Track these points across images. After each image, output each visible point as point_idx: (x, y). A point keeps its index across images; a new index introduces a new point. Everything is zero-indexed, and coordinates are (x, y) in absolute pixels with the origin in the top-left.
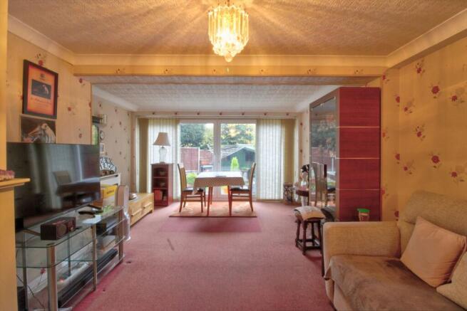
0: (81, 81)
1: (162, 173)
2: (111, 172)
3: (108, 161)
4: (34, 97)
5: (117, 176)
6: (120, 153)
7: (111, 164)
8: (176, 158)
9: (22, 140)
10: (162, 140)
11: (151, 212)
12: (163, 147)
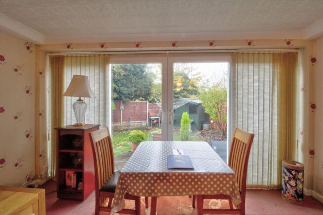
12: (80, 100)
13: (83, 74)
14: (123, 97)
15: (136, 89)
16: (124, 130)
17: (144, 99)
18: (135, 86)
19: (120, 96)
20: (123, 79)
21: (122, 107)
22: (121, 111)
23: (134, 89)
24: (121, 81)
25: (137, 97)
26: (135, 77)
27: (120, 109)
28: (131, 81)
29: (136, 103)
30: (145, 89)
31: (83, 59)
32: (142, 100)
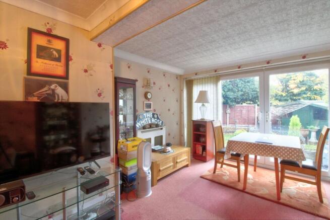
0: (100, 45)
1: (202, 129)
2: (157, 126)
3: (156, 116)
4: (40, 60)
5: (162, 129)
6: (169, 110)
7: (158, 118)
8: (217, 115)
9: (26, 98)
10: (203, 98)
12: (203, 105)
13: (204, 90)
14: (229, 101)
15: (243, 93)
16: (230, 132)
17: (252, 102)
18: (242, 91)
19: (227, 101)
20: (229, 85)
21: (228, 111)
22: (228, 114)
23: (240, 93)
24: (228, 87)
25: (244, 101)
26: (241, 81)
27: (227, 112)
28: (237, 86)
29: (243, 107)
30: (252, 93)
31: (204, 80)
32: (249, 104)
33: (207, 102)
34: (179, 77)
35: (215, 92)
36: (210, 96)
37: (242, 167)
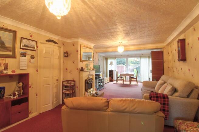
1: (111, 73)
11: (109, 82)
33: (113, 65)
34: (104, 57)
35: (114, 61)
36: (114, 63)
37: (123, 82)
